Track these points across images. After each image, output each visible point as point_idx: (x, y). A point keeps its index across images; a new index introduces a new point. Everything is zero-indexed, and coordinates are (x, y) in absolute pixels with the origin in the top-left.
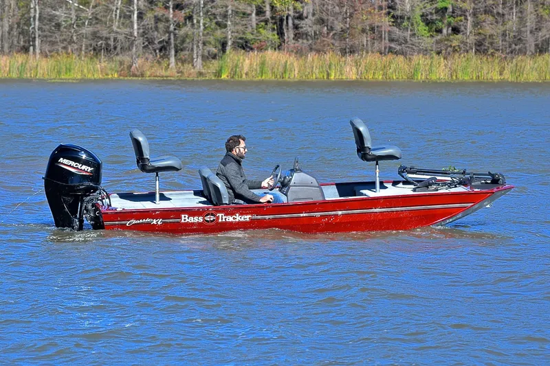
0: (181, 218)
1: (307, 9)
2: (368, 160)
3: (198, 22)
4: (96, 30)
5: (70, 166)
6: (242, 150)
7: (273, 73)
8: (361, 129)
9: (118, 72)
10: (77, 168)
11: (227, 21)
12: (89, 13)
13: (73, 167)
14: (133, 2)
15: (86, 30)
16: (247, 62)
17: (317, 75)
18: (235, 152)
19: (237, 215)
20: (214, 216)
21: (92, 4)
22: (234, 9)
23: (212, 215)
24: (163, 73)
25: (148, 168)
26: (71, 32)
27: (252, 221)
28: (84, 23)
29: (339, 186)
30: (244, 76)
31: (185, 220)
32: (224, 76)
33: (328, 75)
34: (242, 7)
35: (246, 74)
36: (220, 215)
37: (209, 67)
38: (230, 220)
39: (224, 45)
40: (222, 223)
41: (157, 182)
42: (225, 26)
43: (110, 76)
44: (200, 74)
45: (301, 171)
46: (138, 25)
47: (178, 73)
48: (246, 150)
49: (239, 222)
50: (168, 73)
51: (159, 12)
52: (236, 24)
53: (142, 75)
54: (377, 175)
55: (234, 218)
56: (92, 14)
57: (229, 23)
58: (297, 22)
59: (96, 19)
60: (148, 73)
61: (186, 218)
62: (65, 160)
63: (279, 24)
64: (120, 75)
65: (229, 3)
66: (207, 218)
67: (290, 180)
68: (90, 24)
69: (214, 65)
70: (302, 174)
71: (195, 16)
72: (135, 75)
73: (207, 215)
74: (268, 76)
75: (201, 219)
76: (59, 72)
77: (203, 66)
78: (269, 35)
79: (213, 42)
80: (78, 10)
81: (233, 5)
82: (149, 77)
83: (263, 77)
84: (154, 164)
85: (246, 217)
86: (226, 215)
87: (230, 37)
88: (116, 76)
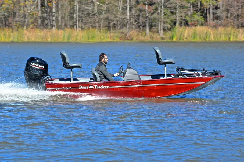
0: (79, 87)
2: (161, 64)
3: (161, 12)
4: (108, 16)
5: (35, 66)
6: (106, 60)
7: (200, 38)
8: (158, 51)
9: (119, 38)
10: (39, 67)
11: (176, 11)
12: (105, 7)
13: (37, 66)
14: (127, 1)
15: (103, 16)
16: (187, 32)
17: (223, 38)
18: (103, 60)
19: (103, 86)
20: (93, 86)
21: (107, 2)
22: (180, 4)
23: (92, 86)
24: (143, 38)
25: (68, 67)
26: (95, 18)
27: (109, 89)
28: (102, 13)
29: (152, 76)
30: (185, 40)
31: (81, 88)
32: (174, 39)
34: (184, 3)
35: (186, 38)
36: (96, 86)
37: (167, 35)
38: (100, 88)
39: (175, 23)
40: (96, 89)
41: (72, 73)
42: (176, 13)
43: (115, 40)
44: (162, 38)
45: (131, 68)
46: (130, 13)
47: (151, 38)
48: (108, 60)
49: (104, 89)
50: (146, 38)
51: (140, 6)
52: (181, 12)
53: (132, 39)
54: (165, 71)
55: (101, 87)
56: (106, 8)
57: (177, 12)
59: (108, 11)
60: (135, 38)
61: (81, 87)
62: (33, 63)
64: (121, 40)
65: (177, 2)
66: (90, 87)
67: (126, 72)
68: (105, 13)
69: (169, 34)
70: (131, 69)
71: (159, 8)
72: (128, 40)
73: (90, 86)
74: (198, 40)
75: (87, 88)
76: (88, 38)
77: (164, 34)
79: (169, 22)
80: (99, 6)
81: (179, 3)
82: (135, 40)
83: (195, 40)
84: (70, 65)
85: (106, 87)
86: (98, 86)
87: (178, 19)
88: (118, 40)
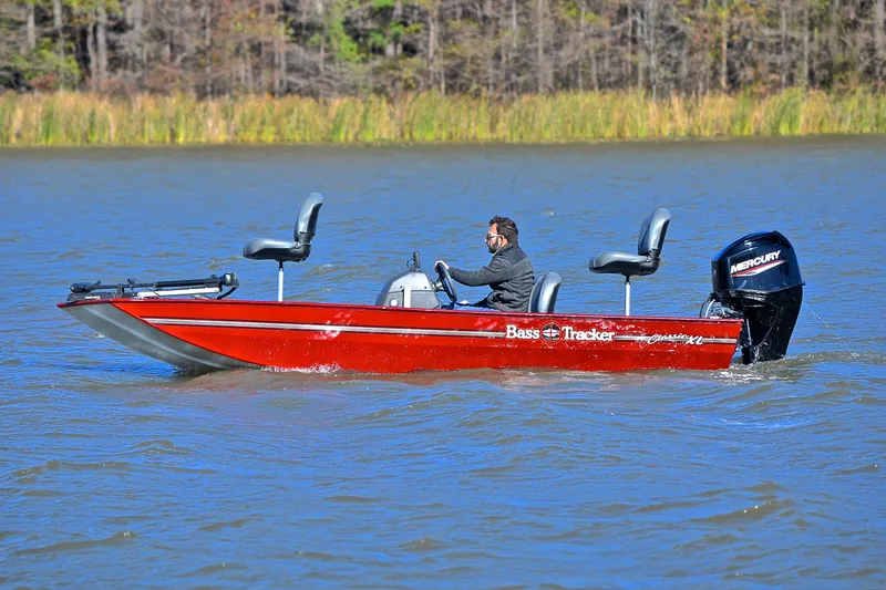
1: (133, 13)
33: (174, 135)
58: (113, 36)
63: (80, 41)
78: (59, 60)
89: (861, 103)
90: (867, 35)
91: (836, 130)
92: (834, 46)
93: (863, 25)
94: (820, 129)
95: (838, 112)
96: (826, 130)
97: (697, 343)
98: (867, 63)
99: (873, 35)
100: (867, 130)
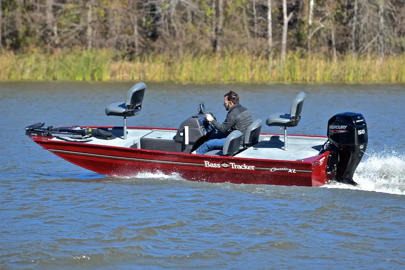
89: (38, 60)
90: (40, 15)
91: (19, 77)
92: (19, 21)
93: (38, 8)
94: (9, 77)
95: (21, 65)
96: (13, 77)
97: (294, 172)
98: (41, 33)
99: (45, 14)
100: (40, 78)
